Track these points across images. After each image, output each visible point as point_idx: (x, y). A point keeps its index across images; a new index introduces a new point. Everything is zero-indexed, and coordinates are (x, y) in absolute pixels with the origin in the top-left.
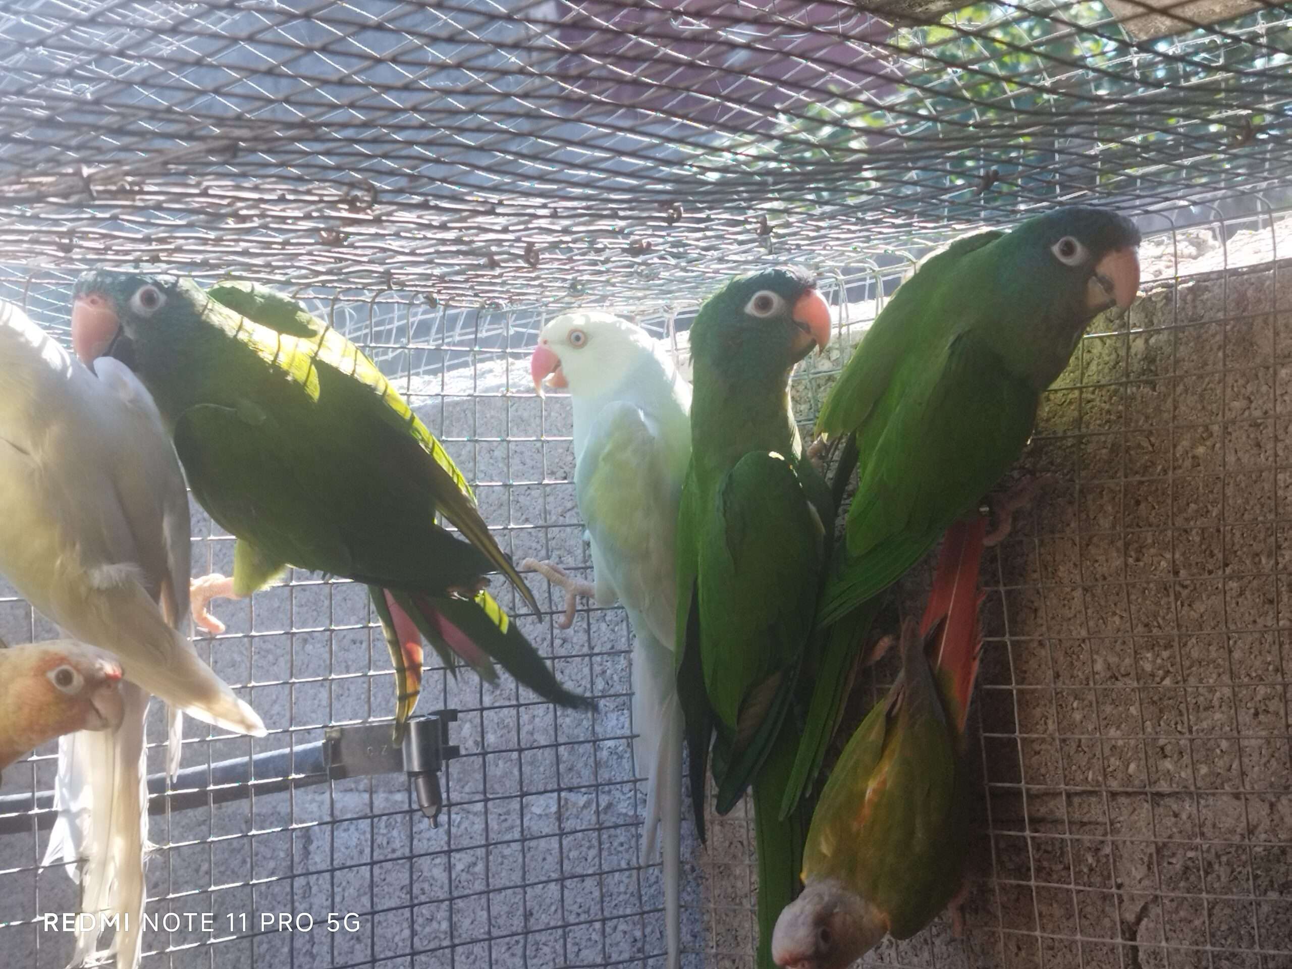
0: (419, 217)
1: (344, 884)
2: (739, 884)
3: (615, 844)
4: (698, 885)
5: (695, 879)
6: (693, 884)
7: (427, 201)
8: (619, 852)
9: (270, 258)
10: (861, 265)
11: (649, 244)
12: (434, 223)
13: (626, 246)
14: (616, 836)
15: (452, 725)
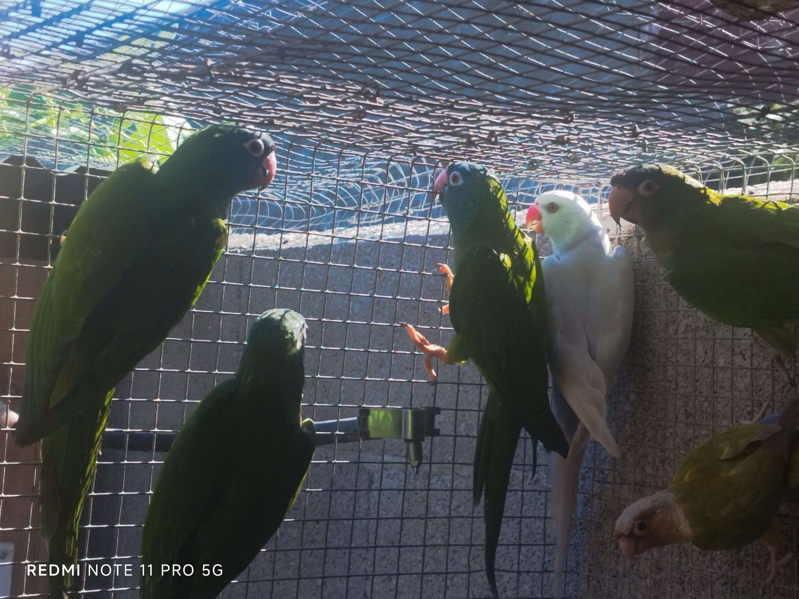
0: (414, 108)
1: (388, 510)
2: (606, 535)
3: (539, 504)
4: (583, 534)
5: (581, 530)
6: (580, 532)
7: (411, 98)
8: (540, 509)
9: (339, 129)
10: (710, 164)
11: (568, 139)
12: (422, 112)
13: (554, 139)
14: (539, 499)
15: (437, 416)
